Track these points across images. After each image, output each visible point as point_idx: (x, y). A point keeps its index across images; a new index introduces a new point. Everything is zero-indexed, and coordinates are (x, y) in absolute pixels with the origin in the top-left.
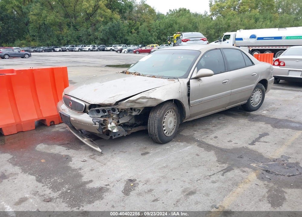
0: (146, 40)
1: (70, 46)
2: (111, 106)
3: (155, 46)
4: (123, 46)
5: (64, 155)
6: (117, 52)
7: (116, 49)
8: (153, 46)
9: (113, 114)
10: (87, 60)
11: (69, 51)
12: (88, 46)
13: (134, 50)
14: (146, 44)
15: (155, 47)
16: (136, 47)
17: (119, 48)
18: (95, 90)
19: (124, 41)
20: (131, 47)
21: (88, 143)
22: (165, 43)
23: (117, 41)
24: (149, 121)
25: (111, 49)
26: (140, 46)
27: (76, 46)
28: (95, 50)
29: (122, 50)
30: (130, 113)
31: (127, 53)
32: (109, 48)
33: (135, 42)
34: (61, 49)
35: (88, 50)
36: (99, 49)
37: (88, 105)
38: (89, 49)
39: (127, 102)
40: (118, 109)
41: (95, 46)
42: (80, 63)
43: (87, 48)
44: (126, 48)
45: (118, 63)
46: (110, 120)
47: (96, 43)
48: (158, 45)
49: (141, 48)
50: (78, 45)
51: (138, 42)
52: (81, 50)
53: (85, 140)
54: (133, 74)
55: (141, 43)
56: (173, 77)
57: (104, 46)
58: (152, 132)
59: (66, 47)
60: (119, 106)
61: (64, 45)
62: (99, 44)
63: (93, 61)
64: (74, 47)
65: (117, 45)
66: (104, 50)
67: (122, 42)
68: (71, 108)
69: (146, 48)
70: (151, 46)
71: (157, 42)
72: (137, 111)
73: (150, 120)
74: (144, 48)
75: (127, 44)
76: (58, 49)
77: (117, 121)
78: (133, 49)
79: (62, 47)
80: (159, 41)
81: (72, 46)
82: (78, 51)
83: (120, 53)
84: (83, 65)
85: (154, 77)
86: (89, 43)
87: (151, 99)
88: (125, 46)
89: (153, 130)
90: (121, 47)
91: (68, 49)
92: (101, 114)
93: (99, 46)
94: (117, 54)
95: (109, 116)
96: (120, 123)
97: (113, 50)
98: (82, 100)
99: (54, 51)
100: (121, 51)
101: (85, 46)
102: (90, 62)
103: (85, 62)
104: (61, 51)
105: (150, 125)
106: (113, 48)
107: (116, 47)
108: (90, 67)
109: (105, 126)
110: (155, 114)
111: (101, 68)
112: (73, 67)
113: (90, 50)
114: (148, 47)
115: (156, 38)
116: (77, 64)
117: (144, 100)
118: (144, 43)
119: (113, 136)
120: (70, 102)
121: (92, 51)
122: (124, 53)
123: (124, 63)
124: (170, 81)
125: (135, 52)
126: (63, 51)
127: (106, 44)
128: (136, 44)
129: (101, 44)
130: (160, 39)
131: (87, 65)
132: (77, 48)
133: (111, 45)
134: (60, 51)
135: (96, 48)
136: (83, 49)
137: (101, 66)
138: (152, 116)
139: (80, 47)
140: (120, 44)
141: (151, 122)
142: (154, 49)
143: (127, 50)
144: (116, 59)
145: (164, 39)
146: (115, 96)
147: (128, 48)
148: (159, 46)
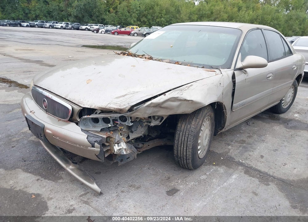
0: (125, 21)
1: (39, 21)
2: (120, 113)
3: (135, 28)
4: (100, 26)
5: (34, 194)
6: (93, 31)
7: (92, 29)
8: (133, 28)
9: (121, 125)
10: (59, 38)
11: (38, 27)
12: (60, 23)
13: (113, 31)
14: (124, 25)
15: (135, 30)
16: (115, 28)
17: (96, 27)
18: (89, 81)
19: (101, 20)
20: (109, 27)
21: (76, 174)
22: (145, 25)
23: (93, 20)
24: (177, 136)
25: (87, 28)
26: (119, 27)
27: (47, 22)
28: (69, 28)
29: (99, 30)
30: (147, 122)
31: (104, 33)
32: (84, 27)
33: (112, 22)
34: (28, 24)
35: (60, 27)
36: (72, 27)
37: (77, 109)
38: (62, 26)
39: (148, 106)
40: (131, 118)
41: (68, 24)
42: (52, 41)
43: (59, 25)
44: (103, 28)
45: (96, 43)
46: (117, 136)
47: (69, 20)
48: (138, 27)
49: (121, 29)
50: (49, 21)
51: (116, 22)
52: (52, 27)
53: (71, 167)
54: (141, 56)
55: (119, 24)
56: (208, 65)
57: (78, 25)
58: (182, 153)
59: (35, 22)
60: (134, 112)
61: (33, 20)
62: (72, 22)
63: (67, 40)
64: (44, 22)
65: (93, 24)
66: (78, 29)
67: (98, 21)
68: (47, 111)
69: (125, 30)
70: (130, 27)
71: (137, 24)
72: (158, 119)
73: (179, 135)
74: (123, 29)
75: (104, 23)
76: (25, 24)
77: (126, 135)
78: (112, 29)
79: (30, 22)
80: (139, 23)
81: (42, 22)
82: (49, 28)
83: (97, 33)
84: (55, 43)
85: (177, 63)
86: (62, 20)
87: (185, 102)
88: (102, 26)
89: (185, 150)
90: (97, 27)
91: (36, 24)
92: (101, 125)
93: (73, 24)
94: (93, 34)
95: (115, 129)
96: (130, 139)
97: (89, 30)
98: (67, 100)
99: (21, 26)
100: (97, 31)
101: (57, 23)
102: (64, 41)
103: (57, 40)
104: (29, 27)
105: (180, 143)
106: (89, 27)
107: (92, 27)
108: (64, 46)
109: (109, 148)
110: (189, 126)
111: (77, 48)
112: (43, 45)
113: (62, 28)
114: (128, 29)
115: (135, 19)
116: (48, 43)
117: (175, 104)
118: (122, 24)
119: (119, 162)
120: (44, 101)
121: (65, 29)
122: (101, 33)
123: (103, 44)
124: (208, 71)
125: (113, 33)
126: (31, 26)
127: (81, 22)
128: (114, 25)
129: (75, 22)
130: (140, 21)
131: (60, 44)
132: (48, 25)
133: (86, 23)
134: (27, 26)
135: (70, 26)
136: (55, 26)
137: (77, 46)
138: (182, 128)
139: (51, 24)
140: (96, 23)
141: (181, 137)
142: (134, 31)
143: (104, 30)
144: (93, 40)
145: (144, 21)
146: (126, 95)
147: (106, 28)
148: (139, 29)
